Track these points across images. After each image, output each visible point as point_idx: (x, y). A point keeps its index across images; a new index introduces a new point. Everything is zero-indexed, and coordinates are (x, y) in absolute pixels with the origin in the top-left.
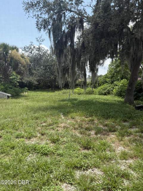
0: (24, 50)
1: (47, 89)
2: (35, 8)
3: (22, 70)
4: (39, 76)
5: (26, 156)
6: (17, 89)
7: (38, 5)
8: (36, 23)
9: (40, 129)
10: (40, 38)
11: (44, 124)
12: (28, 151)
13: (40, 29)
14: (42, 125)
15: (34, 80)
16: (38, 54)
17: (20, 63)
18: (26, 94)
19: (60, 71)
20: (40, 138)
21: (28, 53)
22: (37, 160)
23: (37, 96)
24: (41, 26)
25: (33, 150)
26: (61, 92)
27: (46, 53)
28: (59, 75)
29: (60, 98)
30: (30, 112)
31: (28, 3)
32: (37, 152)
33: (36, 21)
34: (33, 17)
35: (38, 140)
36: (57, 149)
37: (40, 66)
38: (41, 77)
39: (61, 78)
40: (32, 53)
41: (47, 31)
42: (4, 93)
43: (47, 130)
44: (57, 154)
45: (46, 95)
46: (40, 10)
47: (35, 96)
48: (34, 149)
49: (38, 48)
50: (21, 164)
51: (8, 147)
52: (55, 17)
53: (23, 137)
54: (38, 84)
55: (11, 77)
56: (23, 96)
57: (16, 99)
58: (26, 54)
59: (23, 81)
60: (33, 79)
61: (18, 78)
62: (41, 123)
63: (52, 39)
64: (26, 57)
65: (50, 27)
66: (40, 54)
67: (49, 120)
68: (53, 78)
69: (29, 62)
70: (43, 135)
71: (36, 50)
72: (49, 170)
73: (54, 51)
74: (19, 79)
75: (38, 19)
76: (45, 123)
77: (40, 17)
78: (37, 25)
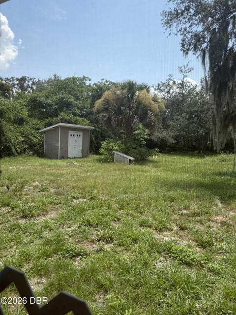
0: (157, 90)
1: (191, 152)
2: (181, 18)
3: (152, 121)
4: (178, 130)
5: (155, 259)
6: (143, 150)
7: (186, 12)
8: (181, 42)
9: (178, 218)
10: (186, 66)
11: (185, 212)
12: (158, 252)
13: (186, 52)
14: (181, 212)
15: (170, 136)
16: (179, 93)
17: (150, 110)
18: (155, 158)
19: (217, 120)
20: (177, 233)
21: (164, 93)
22: (173, 270)
23: (173, 162)
24: (190, 46)
25: (166, 252)
26: (216, 158)
27: (193, 90)
28: (215, 128)
29: (214, 170)
30: (161, 187)
31: (171, 12)
32: (173, 256)
33: (182, 40)
34: (176, 34)
35: (174, 237)
36: (208, 260)
37: (182, 113)
38: (182, 132)
39: (219, 133)
40: (169, 93)
41: (199, 53)
42: (125, 156)
43: (190, 222)
44: (209, 268)
45: (189, 162)
46: (188, 20)
47: (169, 163)
48: (168, 251)
49: (180, 83)
50: (147, 269)
51: (128, 237)
52: (215, 26)
53: (150, 227)
54: (175, 143)
55: (136, 132)
56: (151, 162)
57: (141, 165)
58: (161, 95)
59: (152, 138)
60: (168, 136)
61: (146, 133)
62: (180, 210)
63: (208, 66)
64: (159, 100)
65: (204, 45)
66: (183, 94)
67: (194, 207)
68: (204, 134)
69: (164, 107)
70: (182, 229)
71: (177, 88)
72: (194, 293)
73: (209, 86)
74: (146, 135)
75: (185, 36)
76: (185, 209)
77: (189, 32)
78: (183, 46)
